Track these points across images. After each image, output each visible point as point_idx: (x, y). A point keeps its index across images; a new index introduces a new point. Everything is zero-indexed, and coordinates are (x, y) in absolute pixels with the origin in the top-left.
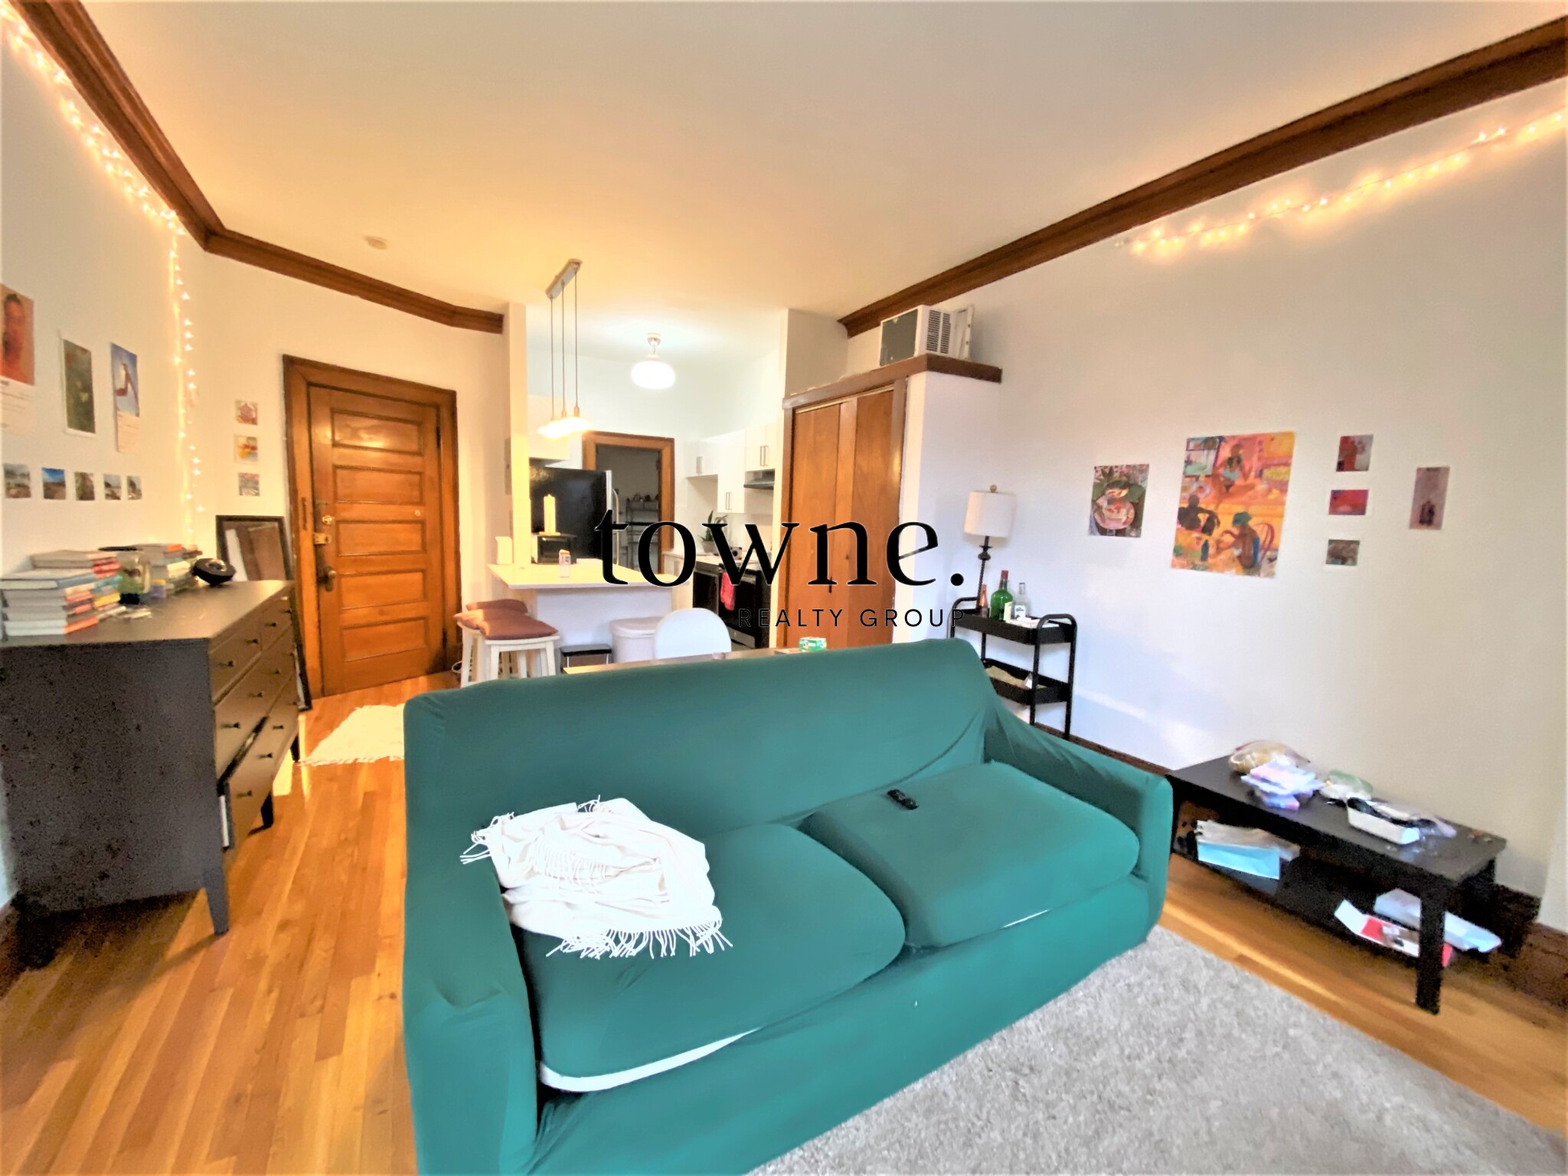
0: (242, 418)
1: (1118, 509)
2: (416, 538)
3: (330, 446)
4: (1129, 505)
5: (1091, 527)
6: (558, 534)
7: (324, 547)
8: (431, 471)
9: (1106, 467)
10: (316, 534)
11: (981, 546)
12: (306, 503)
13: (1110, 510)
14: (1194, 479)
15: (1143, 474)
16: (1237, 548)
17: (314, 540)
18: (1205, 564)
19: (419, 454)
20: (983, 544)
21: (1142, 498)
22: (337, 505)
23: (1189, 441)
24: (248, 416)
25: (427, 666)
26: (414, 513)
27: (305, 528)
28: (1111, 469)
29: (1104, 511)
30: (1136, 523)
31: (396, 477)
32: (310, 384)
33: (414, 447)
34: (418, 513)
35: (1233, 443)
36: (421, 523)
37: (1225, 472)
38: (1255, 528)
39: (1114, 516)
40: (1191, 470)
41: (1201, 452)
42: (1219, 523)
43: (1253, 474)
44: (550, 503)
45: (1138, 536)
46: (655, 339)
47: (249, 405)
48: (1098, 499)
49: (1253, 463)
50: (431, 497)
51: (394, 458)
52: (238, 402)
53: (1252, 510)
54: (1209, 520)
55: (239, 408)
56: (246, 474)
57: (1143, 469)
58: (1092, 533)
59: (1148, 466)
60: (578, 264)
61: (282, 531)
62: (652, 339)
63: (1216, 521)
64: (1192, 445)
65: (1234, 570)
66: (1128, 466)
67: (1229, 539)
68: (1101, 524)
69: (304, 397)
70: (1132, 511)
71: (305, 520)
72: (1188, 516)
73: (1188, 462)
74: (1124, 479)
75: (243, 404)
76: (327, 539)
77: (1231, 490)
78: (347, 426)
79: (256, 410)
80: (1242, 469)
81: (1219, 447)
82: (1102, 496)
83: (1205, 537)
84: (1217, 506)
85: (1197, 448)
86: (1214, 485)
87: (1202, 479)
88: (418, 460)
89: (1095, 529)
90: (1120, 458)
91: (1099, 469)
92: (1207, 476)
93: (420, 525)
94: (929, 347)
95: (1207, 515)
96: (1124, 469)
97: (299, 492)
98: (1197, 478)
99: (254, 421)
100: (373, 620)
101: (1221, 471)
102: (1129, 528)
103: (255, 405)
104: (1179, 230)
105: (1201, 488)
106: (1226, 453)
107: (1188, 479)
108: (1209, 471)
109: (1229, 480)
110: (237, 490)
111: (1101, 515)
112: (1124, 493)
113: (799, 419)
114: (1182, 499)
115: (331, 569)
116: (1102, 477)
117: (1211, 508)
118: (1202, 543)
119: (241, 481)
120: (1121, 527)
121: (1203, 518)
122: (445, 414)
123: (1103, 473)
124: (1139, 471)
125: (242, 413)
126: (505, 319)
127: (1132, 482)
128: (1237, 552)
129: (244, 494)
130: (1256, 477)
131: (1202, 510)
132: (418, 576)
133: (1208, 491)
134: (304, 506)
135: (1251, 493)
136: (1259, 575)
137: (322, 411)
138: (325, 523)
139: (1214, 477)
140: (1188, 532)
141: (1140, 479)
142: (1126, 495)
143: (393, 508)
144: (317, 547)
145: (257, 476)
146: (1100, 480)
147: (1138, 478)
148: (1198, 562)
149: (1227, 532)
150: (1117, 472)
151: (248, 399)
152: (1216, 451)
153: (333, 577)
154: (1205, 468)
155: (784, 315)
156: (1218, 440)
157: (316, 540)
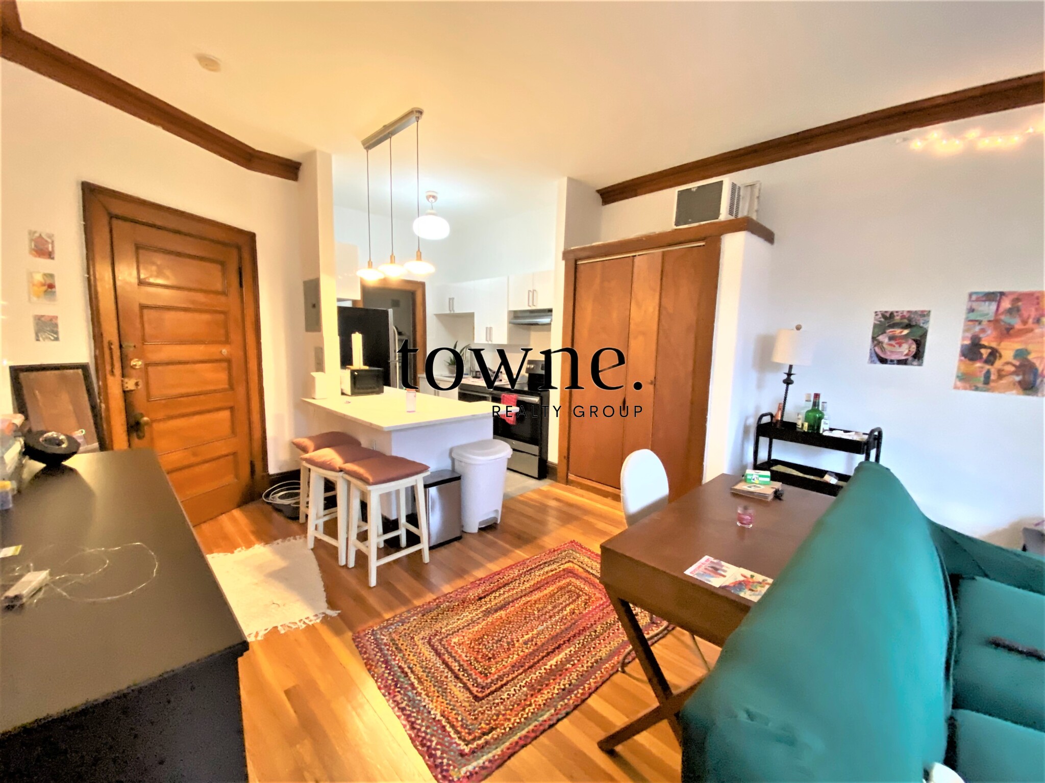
0: (36, 251)
1: (900, 345)
2: (223, 376)
3: (136, 285)
4: (910, 341)
5: (871, 357)
6: (367, 368)
7: (133, 392)
8: (235, 311)
9: (886, 312)
10: (126, 380)
11: (785, 373)
12: (112, 347)
13: (891, 345)
14: (977, 323)
15: (925, 318)
16: (1018, 375)
17: (123, 385)
18: (988, 387)
19: (224, 293)
20: (787, 372)
21: (924, 335)
22: (145, 346)
23: (971, 295)
24: (43, 249)
25: (237, 499)
26: (221, 351)
27: (112, 372)
28: (892, 314)
29: (885, 346)
30: (918, 356)
31: (206, 317)
32: (112, 217)
33: (219, 286)
34: (225, 351)
35: (1011, 297)
36: (228, 361)
37: (1005, 318)
38: (1034, 361)
39: (897, 349)
40: (973, 316)
41: (983, 303)
42: (1001, 356)
43: (1031, 321)
44: (357, 339)
45: (920, 365)
46: (434, 197)
47: (44, 236)
48: (878, 336)
49: (1031, 312)
50: (235, 336)
51: (200, 297)
52: (31, 233)
53: (1030, 347)
54: (991, 354)
55: (31, 240)
56: (43, 316)
57: (925, 314)
58: (872, 362)
59: (929, 312)
60: (421, 112)
61: (87, 376)
62: (430, 196)
63: (998, 355)
64: (974, 297)
65: (1014, 392)
66: (909, 312)
67: (1011, 369)
68: (883, 356)
69: (106, 230)
70: (914, 346)
71: (112, 365)
72: (972, 351)
73: (971, 310)
74: (906, 321)
75: (37, 235)
76: (137, 384)
77: (1011, 332)
78: (153, 263)
79: (53, 243)
80: (1021, 316)
81: (1000, 300)
82: (882, 334)
83: (987, 367)
84: (999, 345)
85: (977, 300)
86: (995, 328)
87: (985, 323)
88: (223, 299)
89: (875, 359)
90: (901, 304)
91: (879, 313)
92: (989, 321)
93: (225, 365)
94: (731, 213)
95: (989, 351)
96: (905, 314)
97: (104, 335)
98: (980, 322)
99: (50, 255)
100: (186, 463)
101: (1003, 317)
102: (910, 358)
103: (51, 236)
104: (957, 134)
105: (983, 330)
106: (1006, 304)
107: (971, 323)
108: (991, 317)
109: (1009, 324)
110: (33, 336)
111: (883, 349)
112: (906, 332)
113: (581, 269)
114: (964, 338)
115: (142, 416)
116: (882, 320)
117: (994, 345)
118: (984, 371)
119: (37, 324)
120: (904, 358)
121: (985, 352)
122: (246, 256)
123: (884, 316)
124: (920, 315)
125: (35, 246)
126: (301, 168)
127: (914, 323)
128: (1018, 378)
129: (41, 339)
130: (1033, 323)
131: (985, 347)
132: (226, 414)
133: (989, 332)
134: (111, 349)
135: (1030, 335)
136: (1037, 396)
137: (125, 248)
138: (133, 367)
139: (995, 322)
140: (971, 363)
141: (922, 321)
142: (908, 334)
143: (202, 348)
144: (126, 393)
145: (56, 317)
146: (880, 321)
147: (919, 320)
148: (980, 385)
149: (1008, 363)
150: (897, 316)
151: (44, 230)
152: (996, 303)
153: (147, 423)
154: (987, 314)
155: (564, 181)
156: (999, 295)
157: (126, 385)
